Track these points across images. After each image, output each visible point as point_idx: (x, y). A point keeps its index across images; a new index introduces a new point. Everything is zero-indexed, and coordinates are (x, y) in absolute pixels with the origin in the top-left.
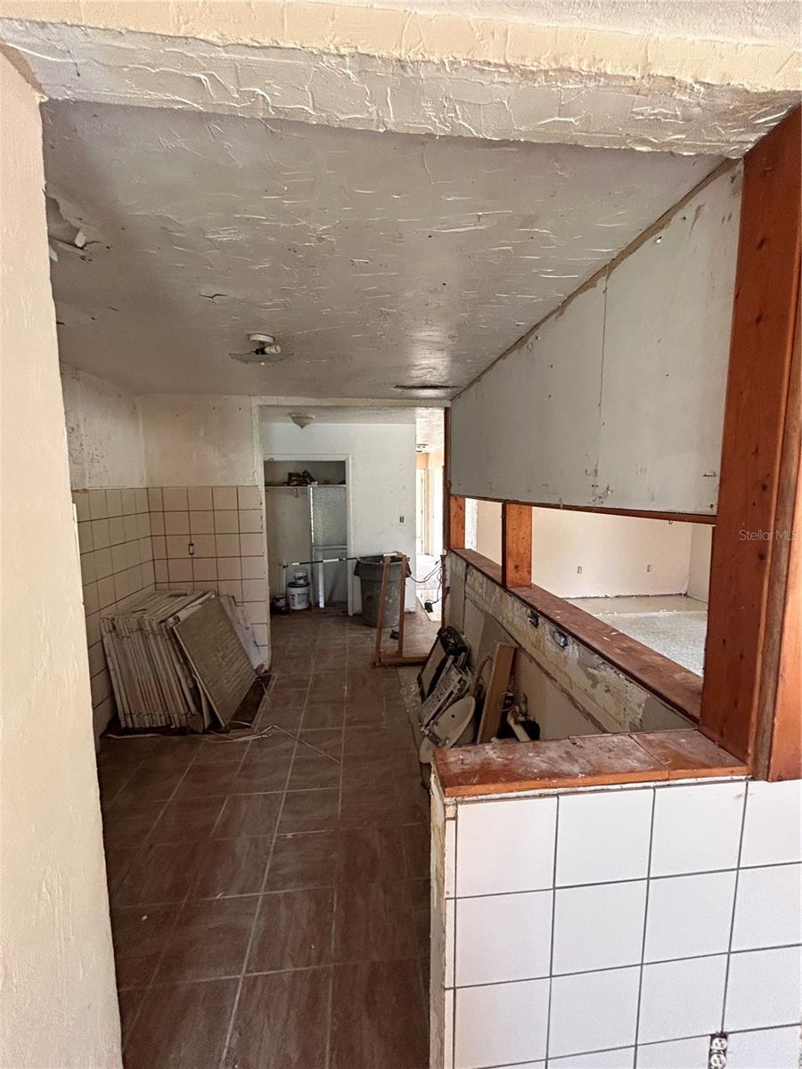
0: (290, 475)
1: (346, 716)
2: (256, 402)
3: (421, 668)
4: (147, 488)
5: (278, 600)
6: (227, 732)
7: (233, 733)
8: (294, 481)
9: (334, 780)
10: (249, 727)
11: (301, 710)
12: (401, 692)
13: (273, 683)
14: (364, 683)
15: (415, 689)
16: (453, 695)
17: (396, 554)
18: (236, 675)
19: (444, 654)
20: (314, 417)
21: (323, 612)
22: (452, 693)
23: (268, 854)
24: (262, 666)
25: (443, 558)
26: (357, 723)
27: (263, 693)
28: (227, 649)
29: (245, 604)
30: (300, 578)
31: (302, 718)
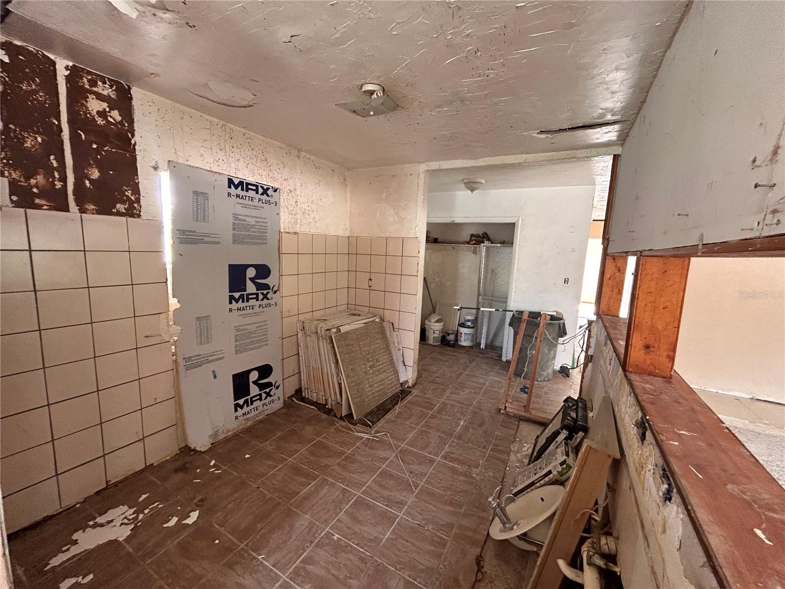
0: (472, 235)
1: (447, 448)
2: (423, 167)
3: (543, 428)
4: (348, 237)
5: (449, 334)
6: (355, 424)
7: (359, 427)
8: (473, 240)
9: (400, 504)
10: (371, 427)
11: (415, 429)
12: (512, 446)
13: (409, 398)
14: (481, 425)
15: (527, 448)
16: (551, 476)
17: (554, 314)
18: (380, 383)
19: (559, 426)
20: (483, 181)
21: (482, 352)
22: (550, 472)
23: (311, 542)
24: (407, 382)
25: (590, 323)
26: (453, 460)
27: (397, 404)
28: (377, 361)
29: (400, 330)
30: (468, 321)
31: (410, 436)
